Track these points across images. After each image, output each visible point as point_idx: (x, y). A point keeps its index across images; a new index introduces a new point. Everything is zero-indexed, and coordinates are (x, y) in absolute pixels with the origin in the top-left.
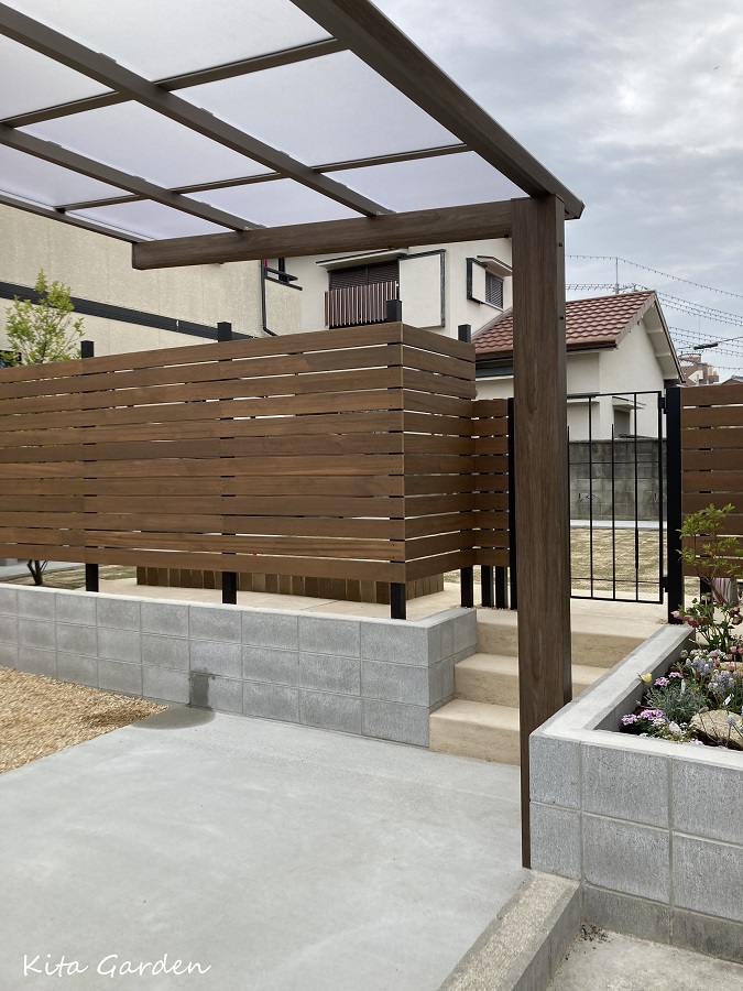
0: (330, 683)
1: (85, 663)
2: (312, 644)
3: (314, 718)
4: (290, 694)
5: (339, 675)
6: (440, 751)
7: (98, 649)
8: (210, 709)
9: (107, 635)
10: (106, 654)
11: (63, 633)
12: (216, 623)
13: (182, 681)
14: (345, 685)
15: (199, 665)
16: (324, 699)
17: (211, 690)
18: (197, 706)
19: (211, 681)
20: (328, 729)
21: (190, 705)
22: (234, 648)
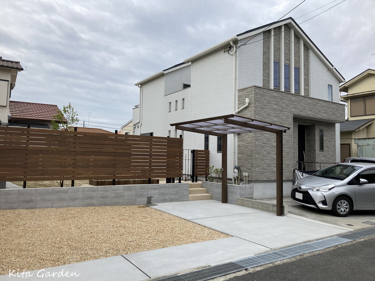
0: (174, 194)
1: (120, 201)
2: (171, 188)
3: (171, 200)
4: (167, 197)
5: (176, 192)
6: (190, 201)
7: (124, 197)
8: (151, 203)
9: (126, 193)
10: (126, 198)
11: (113, 195)
12: (154, 187)
13: (145, 199)
14: (177, 194)
15: (149, 196)
16: (173, 197)
17: (152, 200)
18: (148, 204)
19: (152, 198)
20: (174, 202)
21: (147, 204)
22: (157, 191)
